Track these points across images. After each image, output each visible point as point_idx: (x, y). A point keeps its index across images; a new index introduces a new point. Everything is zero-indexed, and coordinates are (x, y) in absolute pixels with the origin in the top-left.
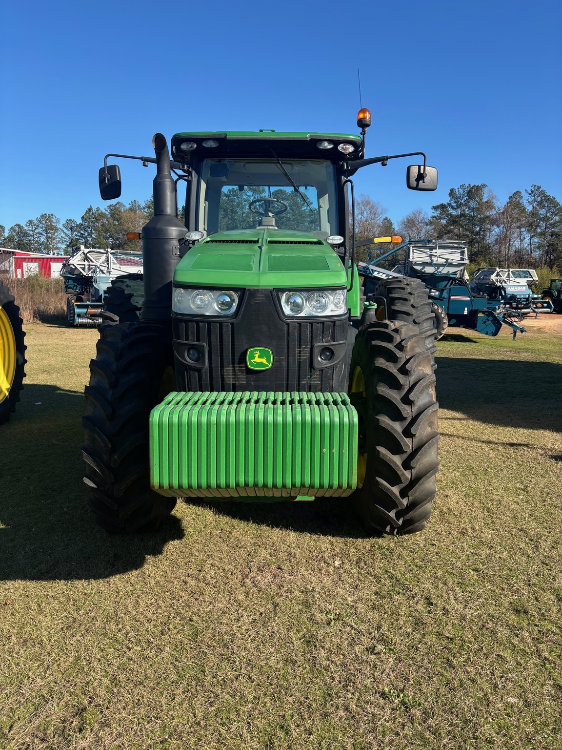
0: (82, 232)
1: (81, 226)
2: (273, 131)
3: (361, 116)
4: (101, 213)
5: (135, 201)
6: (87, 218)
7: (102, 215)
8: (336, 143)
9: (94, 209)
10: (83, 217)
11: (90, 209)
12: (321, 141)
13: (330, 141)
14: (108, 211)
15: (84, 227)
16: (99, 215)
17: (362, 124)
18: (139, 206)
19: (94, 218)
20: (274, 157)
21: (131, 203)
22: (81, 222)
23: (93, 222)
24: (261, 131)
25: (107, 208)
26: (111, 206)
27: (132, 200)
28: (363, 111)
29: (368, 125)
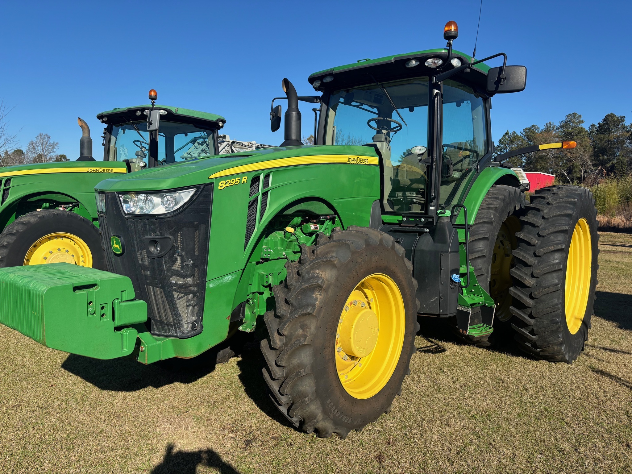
0: (498, 153)
1: (498, 148)
2: (366, 60)
3: (446, 29)
4: (516, 136)
5: (550, 123)
6: (504, 141)
7: (517, 138)
8: (422, 59)
9: (510, 132)
10: (500, 140)
11: (507, 133)
12: (408, 60)
13: (416, 59)
14: (524, 134)
15: (500, 149)
16: (515, 138)
17: (449, 37)
18: (554, 127)
19: (509, 141)
20: (374, 82)
21: (546, 125)
22: (498, 144)
23: (508, 144)
24: (358, 61)
25: (522, 131)
26: (526, 129)
27: (548, 122)
28: (449, 24)
29: (454, 37)
